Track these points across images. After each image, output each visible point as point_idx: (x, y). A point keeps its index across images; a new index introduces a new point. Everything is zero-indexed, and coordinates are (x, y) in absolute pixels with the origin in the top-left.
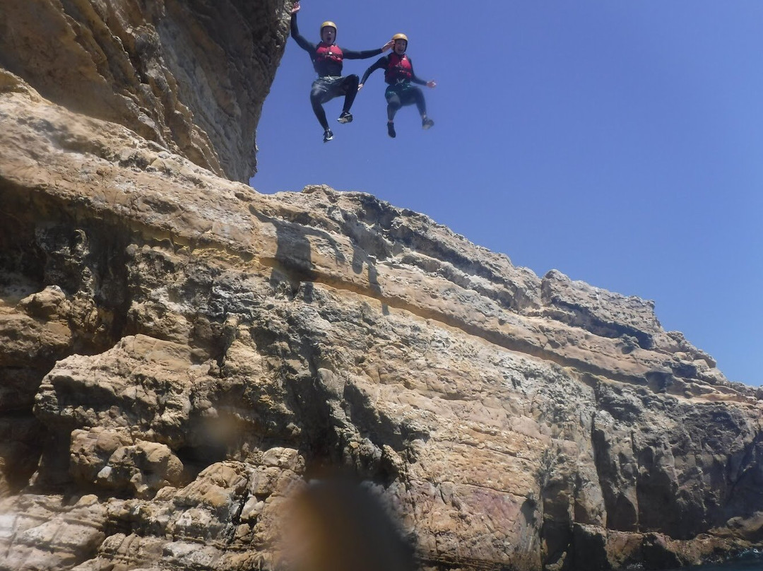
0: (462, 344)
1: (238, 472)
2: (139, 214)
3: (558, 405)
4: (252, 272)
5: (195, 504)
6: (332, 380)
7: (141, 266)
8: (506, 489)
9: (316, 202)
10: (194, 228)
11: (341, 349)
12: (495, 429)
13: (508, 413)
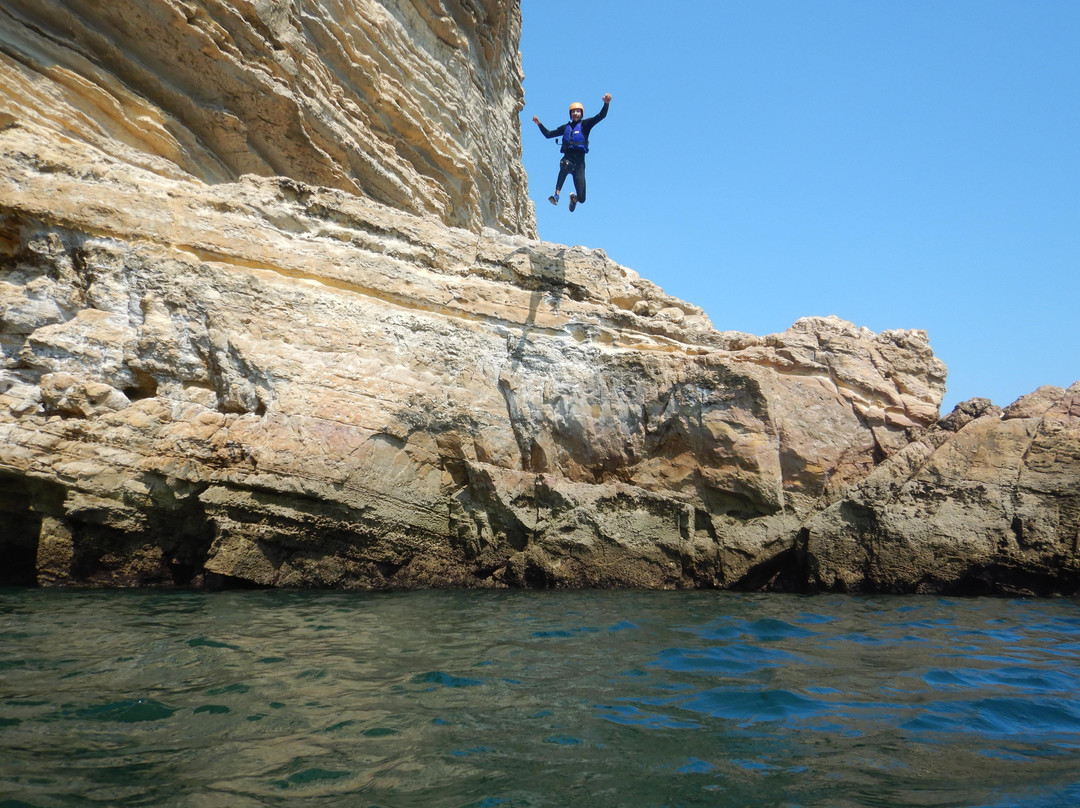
0: (348, 306)
1: (162, 405)
2: (86, 219)
3: (449, 356)
4: (169, 257)
5: (121, 424)
6: (220, 338)
7: (93, 258)
8: (355, 423)
9: (239, 191)
10: (128, 226)
11: (227, 314)
12: (358, 376)
13: (383, 363)
